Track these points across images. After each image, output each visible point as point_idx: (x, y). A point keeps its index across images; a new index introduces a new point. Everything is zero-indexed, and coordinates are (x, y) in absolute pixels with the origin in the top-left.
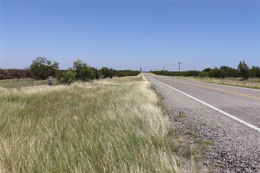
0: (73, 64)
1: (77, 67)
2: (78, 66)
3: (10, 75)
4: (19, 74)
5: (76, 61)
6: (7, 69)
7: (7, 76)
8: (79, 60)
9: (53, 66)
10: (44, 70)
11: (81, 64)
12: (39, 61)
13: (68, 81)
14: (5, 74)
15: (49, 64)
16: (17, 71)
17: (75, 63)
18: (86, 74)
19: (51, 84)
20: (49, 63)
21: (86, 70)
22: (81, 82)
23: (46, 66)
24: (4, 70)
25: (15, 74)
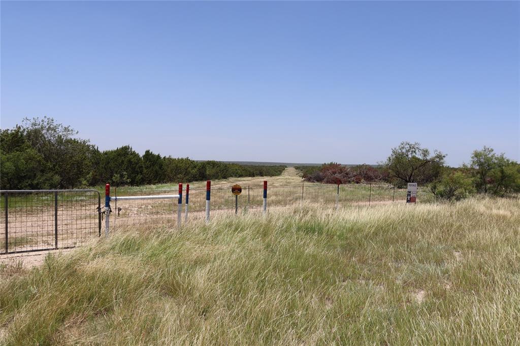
0: (473, 158)
1: (481, 164)
2: (482, 160)
3: (355, 176)
4: (371, 174)
5: (480, 149)
6: (349, 165)
7: (349, 178)
8: (487, 147)
9: (433, 161)
10: (415, 168)
11: (492, 156)
12: (404, 151)
13: (453, 195)
14: (347, 174)
15: (425, 156)
16: (370, 168)
17: (477, 155)
18: (502, 180)
19: (411, 200)
20: (425, 152)
21: (502, 172)
22: (487, 199)
23: (419, 159)
24: (345, 167)
25: (366, 174)
